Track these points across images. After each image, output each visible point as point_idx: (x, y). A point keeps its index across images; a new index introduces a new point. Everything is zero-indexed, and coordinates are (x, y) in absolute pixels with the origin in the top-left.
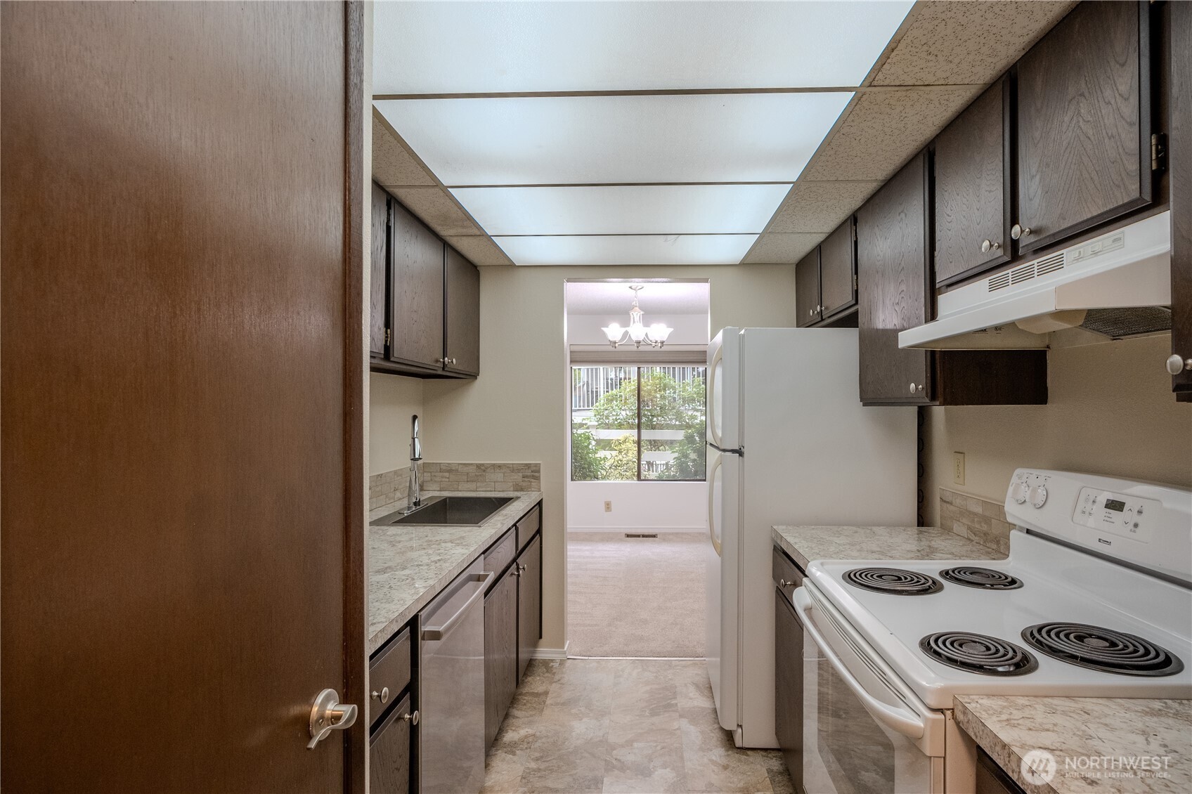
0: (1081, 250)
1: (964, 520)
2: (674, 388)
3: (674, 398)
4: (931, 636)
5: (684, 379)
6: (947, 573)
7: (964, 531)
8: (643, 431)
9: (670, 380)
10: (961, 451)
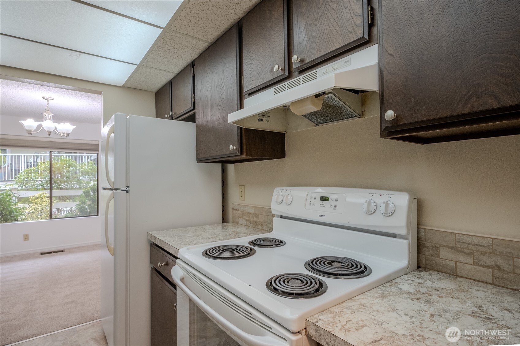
0: (327, 68)
1: (245, 217)
2: (75, 166)
3: (76, 173)
4: (272, 278)
5: (82, 161)
6: (252, 242)
7: (245, 223)
8: (53, 191)
9: (73, 162)
10: (243, 185)
